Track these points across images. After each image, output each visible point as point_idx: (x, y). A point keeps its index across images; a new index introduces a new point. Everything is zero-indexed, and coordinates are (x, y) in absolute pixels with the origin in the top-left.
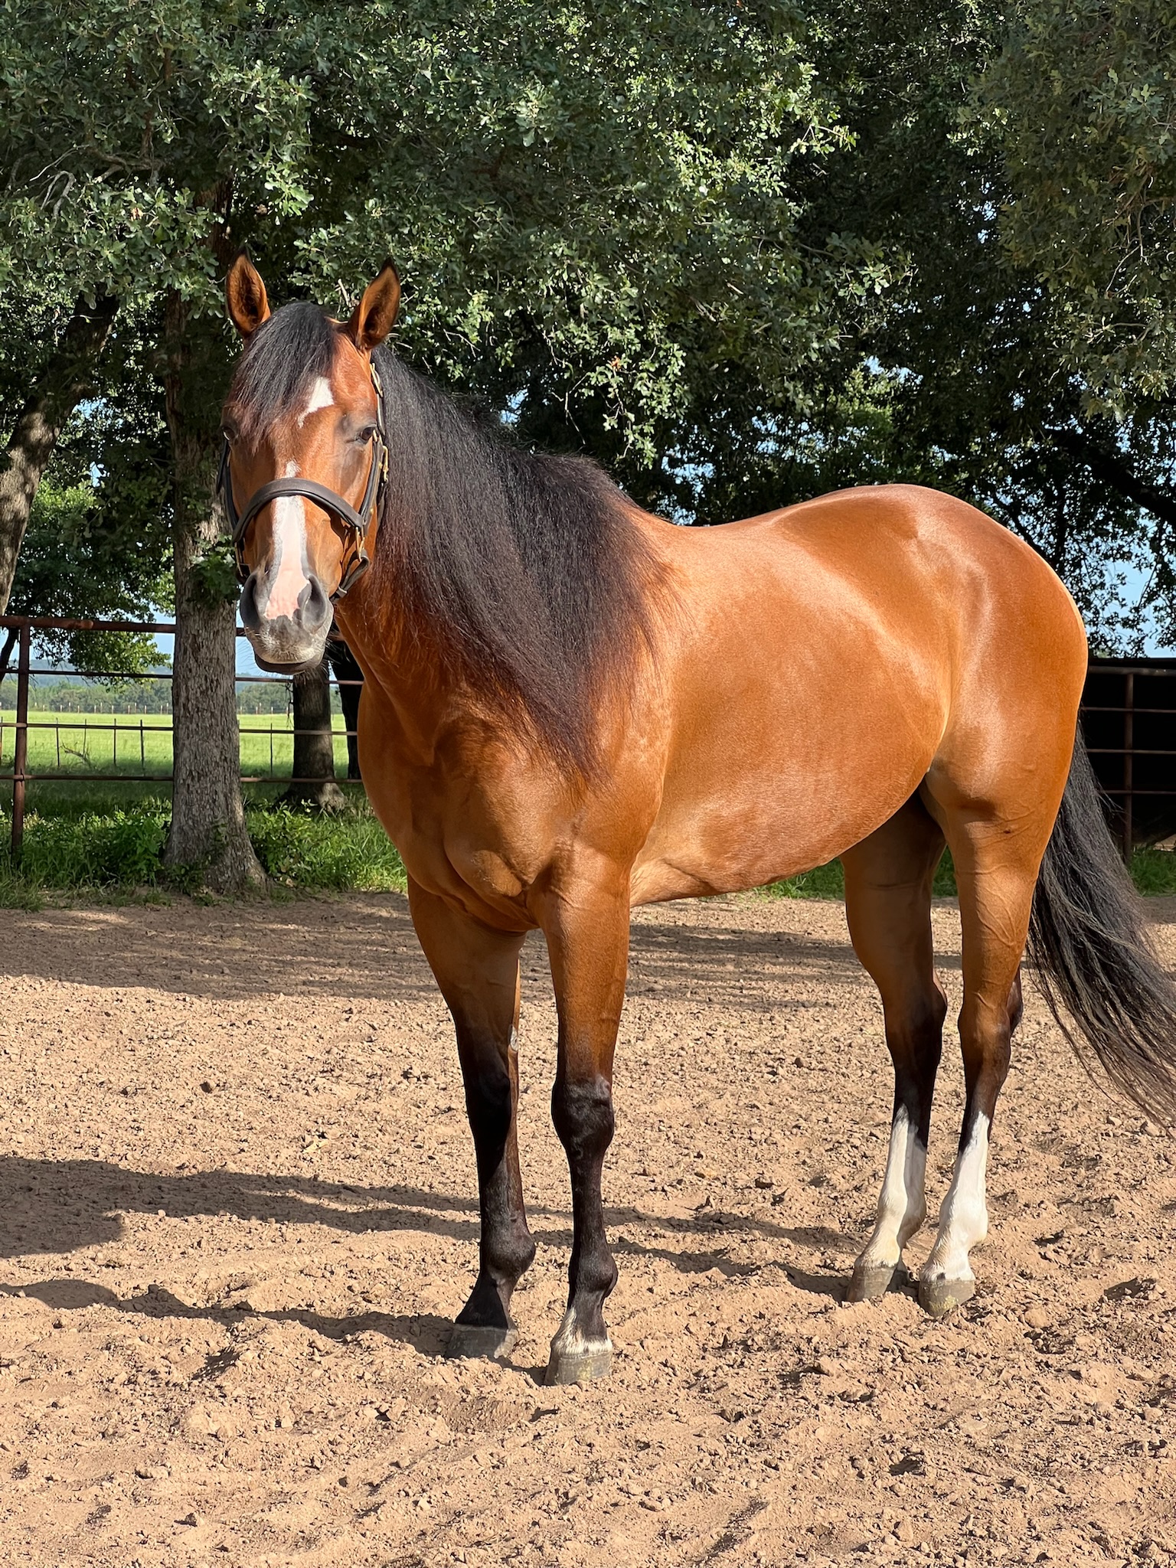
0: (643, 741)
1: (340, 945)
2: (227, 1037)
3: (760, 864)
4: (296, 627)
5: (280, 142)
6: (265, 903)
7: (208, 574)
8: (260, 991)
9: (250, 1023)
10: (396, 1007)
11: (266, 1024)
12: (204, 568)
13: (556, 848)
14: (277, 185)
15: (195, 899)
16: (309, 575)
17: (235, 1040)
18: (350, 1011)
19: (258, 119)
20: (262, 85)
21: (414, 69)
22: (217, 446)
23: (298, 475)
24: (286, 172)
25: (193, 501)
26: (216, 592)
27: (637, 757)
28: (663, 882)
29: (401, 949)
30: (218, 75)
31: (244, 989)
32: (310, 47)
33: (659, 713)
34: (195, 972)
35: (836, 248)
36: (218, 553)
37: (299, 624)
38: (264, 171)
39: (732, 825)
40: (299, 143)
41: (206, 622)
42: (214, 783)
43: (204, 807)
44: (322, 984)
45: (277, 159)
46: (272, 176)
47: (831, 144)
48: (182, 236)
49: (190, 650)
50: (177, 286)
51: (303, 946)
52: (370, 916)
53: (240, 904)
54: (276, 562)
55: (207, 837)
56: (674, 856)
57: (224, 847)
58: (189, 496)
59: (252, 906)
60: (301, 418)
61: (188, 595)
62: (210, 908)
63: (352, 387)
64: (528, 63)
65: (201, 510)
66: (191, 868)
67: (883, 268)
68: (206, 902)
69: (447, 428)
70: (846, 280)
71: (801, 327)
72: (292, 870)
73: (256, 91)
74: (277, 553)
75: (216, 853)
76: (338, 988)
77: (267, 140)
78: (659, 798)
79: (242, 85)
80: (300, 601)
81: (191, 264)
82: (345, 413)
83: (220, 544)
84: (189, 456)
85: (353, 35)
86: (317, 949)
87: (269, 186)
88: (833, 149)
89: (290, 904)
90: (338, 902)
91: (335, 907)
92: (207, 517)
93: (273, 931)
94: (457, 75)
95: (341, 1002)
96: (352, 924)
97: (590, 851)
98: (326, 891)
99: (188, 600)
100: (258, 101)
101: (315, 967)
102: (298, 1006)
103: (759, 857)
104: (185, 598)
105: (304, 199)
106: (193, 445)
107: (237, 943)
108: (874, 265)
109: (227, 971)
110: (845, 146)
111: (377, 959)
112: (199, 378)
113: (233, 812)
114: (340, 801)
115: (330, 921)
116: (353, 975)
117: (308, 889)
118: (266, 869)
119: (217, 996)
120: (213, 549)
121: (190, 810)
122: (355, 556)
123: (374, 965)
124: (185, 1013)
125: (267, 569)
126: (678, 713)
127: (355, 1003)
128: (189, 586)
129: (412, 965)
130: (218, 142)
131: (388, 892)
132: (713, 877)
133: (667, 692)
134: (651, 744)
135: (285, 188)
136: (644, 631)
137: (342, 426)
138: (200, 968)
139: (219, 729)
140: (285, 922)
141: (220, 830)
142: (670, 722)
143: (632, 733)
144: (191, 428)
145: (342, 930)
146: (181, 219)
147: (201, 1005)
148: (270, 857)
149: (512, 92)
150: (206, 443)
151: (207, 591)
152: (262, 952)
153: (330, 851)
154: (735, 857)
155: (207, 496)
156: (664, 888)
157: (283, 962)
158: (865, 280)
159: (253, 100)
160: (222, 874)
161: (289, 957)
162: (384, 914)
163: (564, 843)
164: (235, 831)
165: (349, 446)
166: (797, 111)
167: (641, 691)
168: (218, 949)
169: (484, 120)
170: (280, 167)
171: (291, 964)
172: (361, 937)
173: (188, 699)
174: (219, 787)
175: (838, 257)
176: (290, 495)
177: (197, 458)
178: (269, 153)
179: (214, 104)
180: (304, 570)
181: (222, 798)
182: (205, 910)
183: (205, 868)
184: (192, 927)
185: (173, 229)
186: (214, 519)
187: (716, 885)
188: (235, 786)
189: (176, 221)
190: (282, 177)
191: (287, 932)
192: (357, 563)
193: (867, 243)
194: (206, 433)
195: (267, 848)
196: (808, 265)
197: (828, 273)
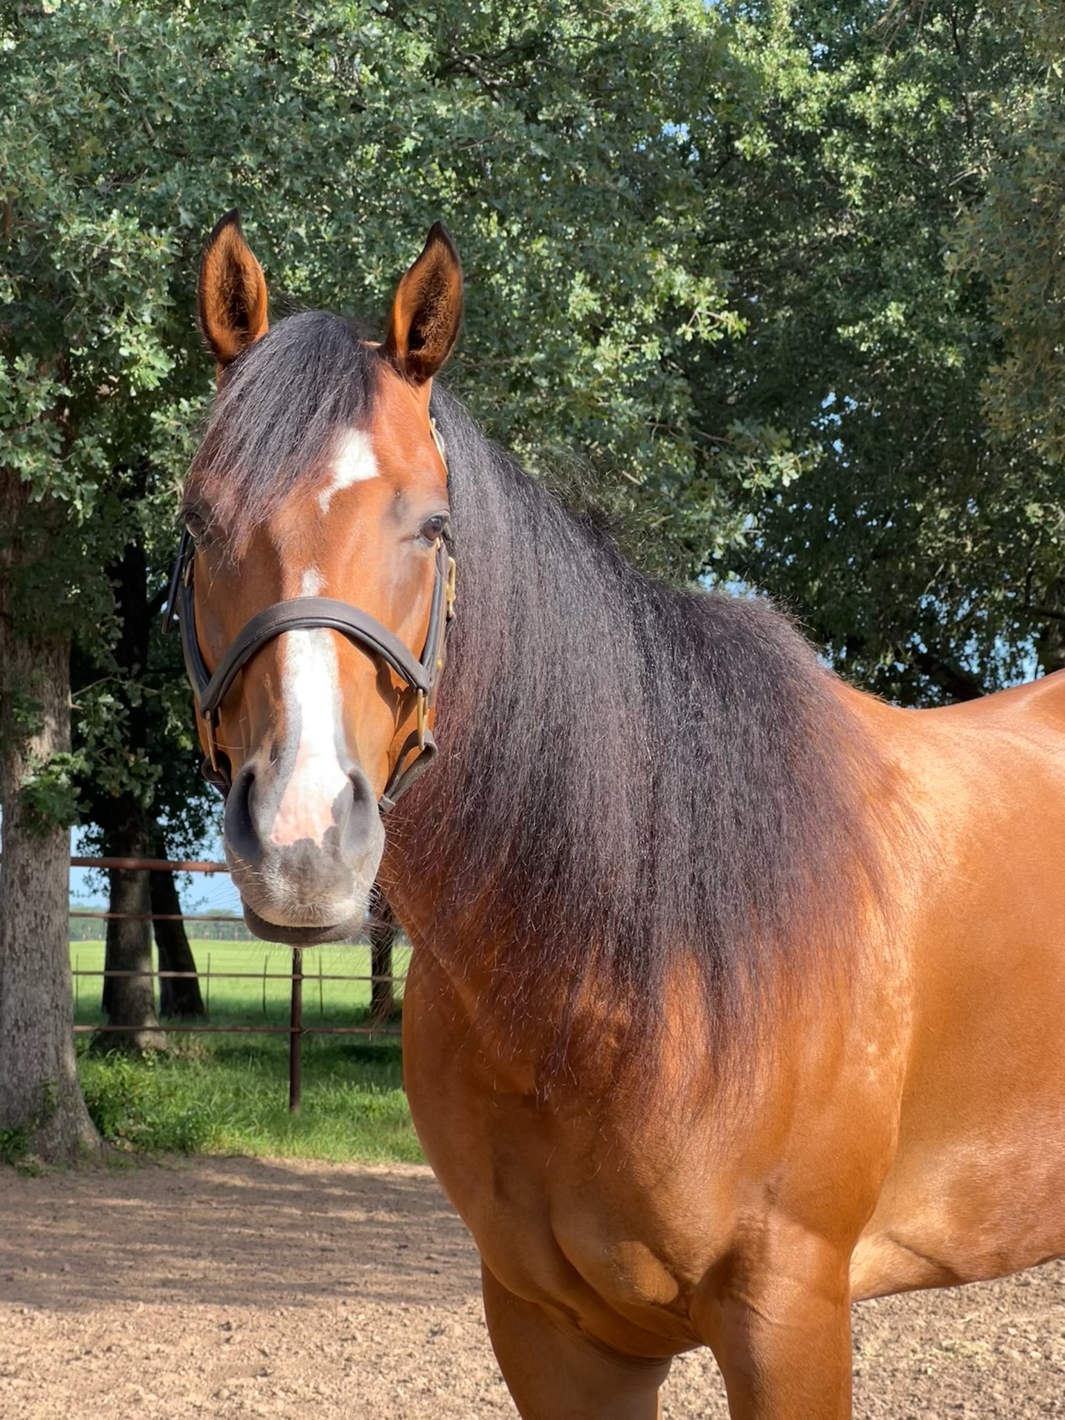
0: (872, 1049)
1: (195, 1226)
2: (84, 1375)
3: (1029, 1237)
4: (329, 860)
5: (135, 299)
6: (101, 1172)
7: (41, 796)
8: (112, 1298)
9: (109, 1349)
10: (285, 1318)
11: (131, 1350)
12: (35, 789)
13: (740, 1227)
14: (135, 351)
15: (20, 1169)
16: (350, 767)
17: (95, 1377)
18: (228, 1327)
19: (114, 275)
20: (119, 238)
21: (286, 226)
22: (51, 652)
23: (324, 592)
24: (143, 337)
25: (24, 713)
26: (49, 816)
27: (864, 1074)
28: (885, 1269)
29: (268, 1232)
30: (67, 226)
31: (92, 1295)
32: (171, 197)
33: (895, 1002)
34: (30, 1270)
35: (740, 436)
36: (51, 773)
37: (335, 854)
38: (118, 336)
39: (994, 1179)
40: (161, 302)
41: (36, 852)
42: (43, 1034)
43: (31, 1063)
44: (186, 1285)
45: (131, 322)
46: (127, 341)
47: (718, 329)
48: (22, 410)
49: (17, 883)
50: (16, 464)
51: (151, 1229)
52: (222, 1186)
53: (72, 1173)
54: (290, 742)
55: (34, 1096)
56: (906, 1229)
57: (53, 1108)
58: (20, 708)
59: (86, 1176)
60: (324, 498)
61: (16, 820)
62: (37, 1180)
63: (409, 450)
64: (415, 221)
65: (32, 723)
66: (16, 1133)
67: (791, 458)
68: (32, 1173)
69: (547, 535)
70: (751, 471)
71: (704, 521)
72: (131, 1132)
73: (112, 244)
74: (292, 727)
75: (44, 1114)
76: (205, 1291)
77: (120, 301)
78: (895, 1139)
79: (95, 239)
80: (336, 813)
81: (33, 440)
82: (398, 490)
83: (53, 762)
84: (19, 662)
85: (220, 186)
86: (168, 1234)
87: (124, 352)
88: (721, 336)
89: (131, 1172)
90: (185, 1169)
91: (182, 1175)
92: (39, 731)
93: (113, 1208)
94: (335, 233)
95: (213, 1313)
96: (204, 1197)
97: (794, 1230)
98: (170, 1156)
99: (17, 826)
100: (111, 255)
101: (172, 1260)
102: (164, 1320)
103: (1031, 1228)
104: (12, 823)
105: (163, 365)
106: (24, 651)
107: (73, 1227)
108: (782, 454)
109: (67, 1268)
110: (734, 333)
111: (243, 1244)
112: (33, 575)
113: (64, 1067)
114: (161, 1040)
115: (177, 1193)
116: (218, 1269)
117: (149, 1154)
118: (102, 1132)
119: (60, 1307)
120: (45, 768)
121: (15, 1065)
122: (413, 740)
123: (241, 1255)
124: (25, 1333)
125: (275, 755)
126: (919, 1003)
127: (233, 1313)
128: (18, 810)
129: (286, 1253)
130: (62, 307)
131: (241, 1156)
132: (958, 1261)
133: (905, 968)
134: (884, 1051)
135: (143, 354)
136: (870, 871)
137: (395, 513)
138: (36, 1264)
139: (50, 972)
140: (126, 1195)
141: (51, 1088)
142: (909, 1017)
143: (855, 1035)
144: (21, 632)
145: (195, 1205)
146: (23, 390)
147: (45, 1321)
148: (107, 1118)
149: (400, 249)
150: (39, 649)
151: (39, 816)
152: (106, 1239)
153: (174, 1110)
154: (995, 1228)
155: (40, 708)
156: (886, 1278)
157: (132, 1252)
158: (773, 470)
159: (107, 255)
160: (51, 1139)
161: (138, 1246)
162: (237, 1182)
163: (752, 1218)
164: (67, 1088)
165: (406, 548)
166: (683, 295)
167: (867, 967)
168: (52, 1236)
169: (369, 279)
170: (136, 330)
171: (142, 1254)
172: (218, 1215)
173: (14, 938)
174: (50, 1038)
175: (739, 447)
176: (310, 627)
177: (29, 664)
178: (124, 316)
179: (63, 258)
180: (340, 758)
181: (52, 1051)
182: (31, 1182)
183: (32, 1133)
184: (17, 1204)
185: (12, 399)
186: (47, 733)
187: (962, 1271)
188: (68, 1037)
189: (16, 390)
190: (139, 342)
191: (130, 1211)
192: (415, 753)
193: (772, 430)
194: (39, 637)
195: (103, 1108)
196: (706, 455)
197: (730, 463)
